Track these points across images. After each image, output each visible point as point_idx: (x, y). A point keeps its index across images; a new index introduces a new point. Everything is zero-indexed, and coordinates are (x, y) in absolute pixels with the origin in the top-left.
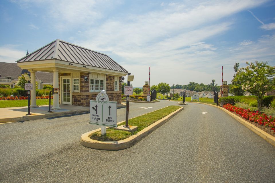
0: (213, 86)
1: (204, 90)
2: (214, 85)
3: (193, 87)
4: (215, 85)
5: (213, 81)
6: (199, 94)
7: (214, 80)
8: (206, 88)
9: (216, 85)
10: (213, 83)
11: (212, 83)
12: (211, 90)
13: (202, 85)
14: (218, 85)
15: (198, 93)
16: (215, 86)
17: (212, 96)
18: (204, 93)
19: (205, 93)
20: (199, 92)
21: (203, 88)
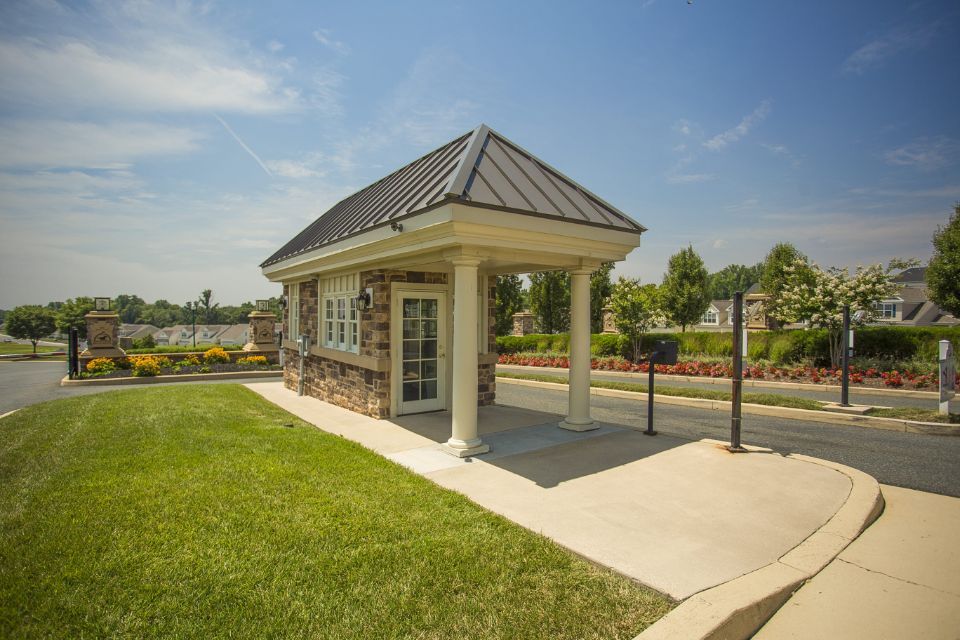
0: (208, 308)
1: (175, 320)
2: (211, 307)
3: (130, 309)
4: (212, 304)
5: (207, 294)
6: (169, 333)
7: (210, 292)
8: (179, 314)
9: (217, 305)
10: (207, 301)
11: (204, 299)
12: (202, 320)
13: (162, 305)
14: (220, 306)
15: (166, 332)
16: (214, 308)
18: (184, 330)
19: (187, 329)
20: (166, 329)
21: (170, 314)
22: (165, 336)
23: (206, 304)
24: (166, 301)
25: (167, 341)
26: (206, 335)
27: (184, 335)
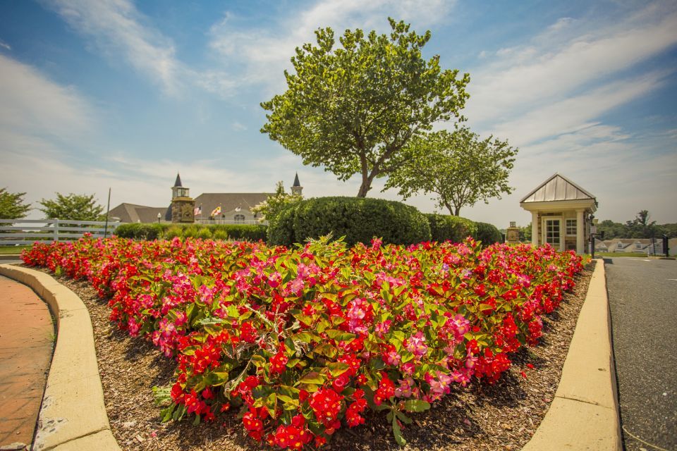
0: (645, 225)
1: (616, 235)
2: (647, 225)
4: (648, 223)
5: (644, 214)
6: (608, 245)
7: (646, 212)
8: (620, 230)
9: (653, 223)
10: (644, 220)
11: (641, 218)
14: (657, 224)
15: (606, 243)
16: (650, 226)
17: (644, 249)
18: (620, 243)
19: (623, 242)
20: (606, 241)
21: (614, 231)
22: (605, 246)
23: (643, 221)
24: (610, 221)
25: (607, 250)
26: (639, 247)
27: (620, 246)
